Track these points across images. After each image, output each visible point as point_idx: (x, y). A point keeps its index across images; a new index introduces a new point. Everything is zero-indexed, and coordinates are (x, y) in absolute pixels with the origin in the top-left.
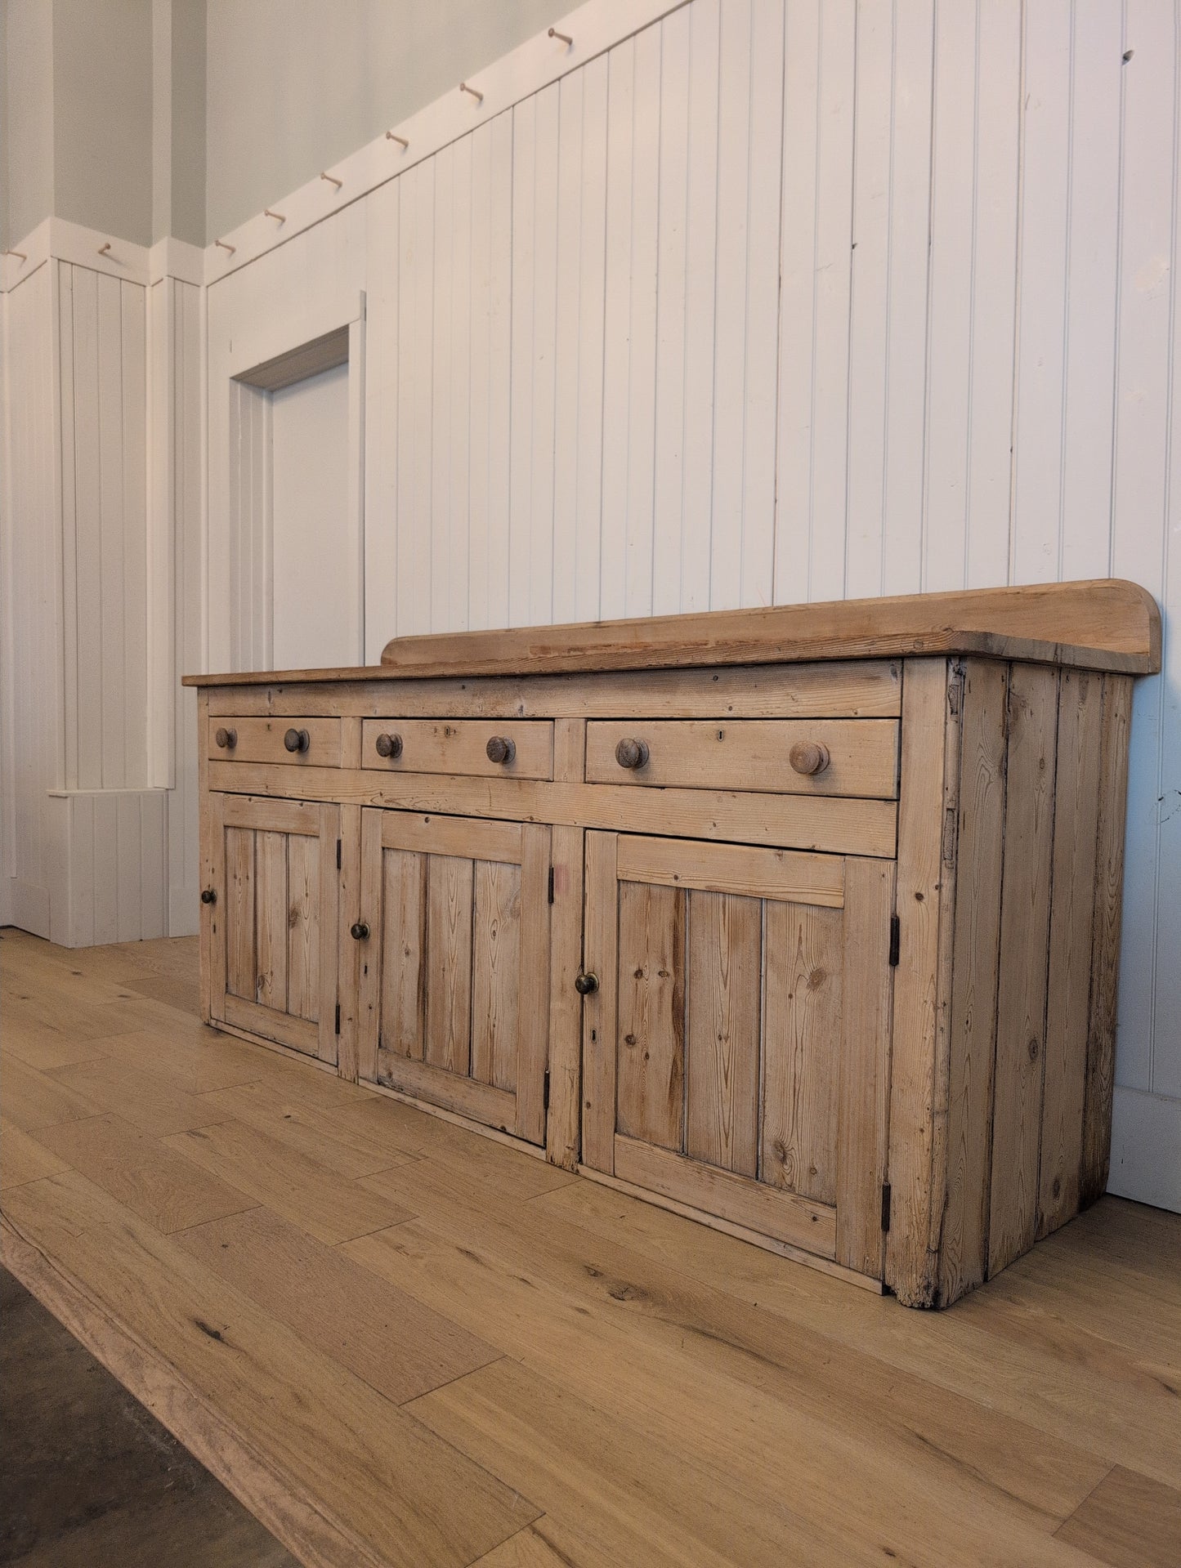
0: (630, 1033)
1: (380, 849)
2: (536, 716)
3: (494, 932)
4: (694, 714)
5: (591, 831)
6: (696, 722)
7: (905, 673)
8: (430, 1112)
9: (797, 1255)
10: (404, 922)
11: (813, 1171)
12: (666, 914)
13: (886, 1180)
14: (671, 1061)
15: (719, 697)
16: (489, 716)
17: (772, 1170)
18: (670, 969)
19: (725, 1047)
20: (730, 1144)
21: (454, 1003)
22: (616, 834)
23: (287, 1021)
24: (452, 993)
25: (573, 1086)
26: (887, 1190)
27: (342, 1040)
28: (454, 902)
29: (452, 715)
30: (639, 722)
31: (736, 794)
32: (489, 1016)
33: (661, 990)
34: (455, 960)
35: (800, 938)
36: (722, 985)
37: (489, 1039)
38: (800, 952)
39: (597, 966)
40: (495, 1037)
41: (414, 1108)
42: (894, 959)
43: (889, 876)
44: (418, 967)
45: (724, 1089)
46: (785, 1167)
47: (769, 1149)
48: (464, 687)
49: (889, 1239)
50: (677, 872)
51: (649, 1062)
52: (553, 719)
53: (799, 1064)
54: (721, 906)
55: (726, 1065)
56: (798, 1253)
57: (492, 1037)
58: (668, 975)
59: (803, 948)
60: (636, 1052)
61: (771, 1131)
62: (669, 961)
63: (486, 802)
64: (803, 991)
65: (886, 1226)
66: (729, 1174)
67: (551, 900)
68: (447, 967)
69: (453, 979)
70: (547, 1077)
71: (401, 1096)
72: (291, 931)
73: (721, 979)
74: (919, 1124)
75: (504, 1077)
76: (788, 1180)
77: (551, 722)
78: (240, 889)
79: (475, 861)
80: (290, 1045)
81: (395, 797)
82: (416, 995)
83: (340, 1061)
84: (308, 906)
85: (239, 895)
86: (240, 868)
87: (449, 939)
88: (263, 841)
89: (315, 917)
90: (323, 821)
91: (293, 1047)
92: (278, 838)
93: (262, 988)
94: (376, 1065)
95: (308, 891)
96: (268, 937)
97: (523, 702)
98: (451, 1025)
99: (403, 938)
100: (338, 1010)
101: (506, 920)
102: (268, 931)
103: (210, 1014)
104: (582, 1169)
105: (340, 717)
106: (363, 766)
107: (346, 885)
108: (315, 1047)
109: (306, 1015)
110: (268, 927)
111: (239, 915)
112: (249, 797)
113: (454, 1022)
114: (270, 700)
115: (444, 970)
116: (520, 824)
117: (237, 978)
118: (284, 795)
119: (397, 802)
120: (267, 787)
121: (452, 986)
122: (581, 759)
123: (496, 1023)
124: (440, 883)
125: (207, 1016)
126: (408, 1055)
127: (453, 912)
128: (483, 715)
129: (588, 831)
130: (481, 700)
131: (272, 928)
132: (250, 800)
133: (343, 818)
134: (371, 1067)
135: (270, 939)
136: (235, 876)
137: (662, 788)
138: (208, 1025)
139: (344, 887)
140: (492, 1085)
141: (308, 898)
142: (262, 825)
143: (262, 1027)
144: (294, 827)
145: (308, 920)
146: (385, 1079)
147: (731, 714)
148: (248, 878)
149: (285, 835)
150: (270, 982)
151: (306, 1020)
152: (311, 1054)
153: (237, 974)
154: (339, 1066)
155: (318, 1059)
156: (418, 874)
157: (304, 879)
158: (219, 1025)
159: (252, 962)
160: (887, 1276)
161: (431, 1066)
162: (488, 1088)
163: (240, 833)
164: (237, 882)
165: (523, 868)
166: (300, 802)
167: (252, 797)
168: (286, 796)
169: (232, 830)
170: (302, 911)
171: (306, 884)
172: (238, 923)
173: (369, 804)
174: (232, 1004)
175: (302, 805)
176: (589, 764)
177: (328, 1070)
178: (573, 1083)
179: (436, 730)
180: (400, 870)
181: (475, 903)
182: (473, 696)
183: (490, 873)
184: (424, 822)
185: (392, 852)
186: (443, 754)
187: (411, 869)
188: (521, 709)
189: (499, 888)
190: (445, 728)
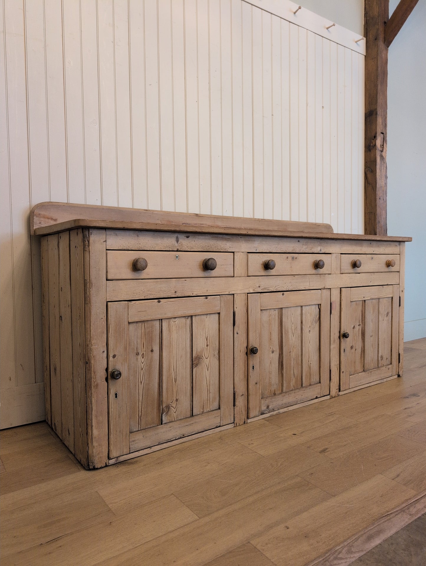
1: (259, 311)
2: (326, 253)
3: (310, 330)
4: (367, 253)
6: (368, 255)
8: (286, 411)
9: (385, 380)
10: (271, 339)
11: (387, 359)
13: (399, 353)
14: (361, 348)
16: (309, 252)
17: (381, 364)
18: (361, 323)
19: (372, 338)
20: (373, 363)
21: (295, 363)
24: (294, 359)
26: (399, 355)
27: (237, 408)
28: (294, 324)
29: (294, 252)
31: (374, 273)
32: (309, 361)
33: (359, 329)
34: (295, 346)
35: (385, 305)
36: (371, 323)
37: (309, 369)
40: (311, 367)
41: (279, 414)
43: (399, 288)
44: (279, 355)
46: (383, 361)
47: (380, 359)
48: (299, 241)
49: (399, 365)
51: (356, 351)
58: (360, 325)
59: (385, 308)
60: (353, 350)
61: (380, 354)
62: (361, 321)
63: (308, 284)
64: (385, 318)
65: (399, 362)
66: (373, 370)
67: (331, 312)
68: (291, 350)
69: (294, 355)
70: (330, 370)
71: (271, 413)
72: (194, 370)
73: (371, 321)
74: (402, 338)
75: (314, 380)
76: (383, 364)
77: (331, 255)
78: (143, 360)
79: (302, 306)
80: (197, 432)
81: (267, 287)
82: (277, 368)
83: (236, 419)
84: (208, 351)
85: (142, 365)
86: (144, 347)
87: (292, 339)
88: (169, 325)
89: (214, 355)
90: (222, 304)
91: (199, 431)
92: (183, 320)
93: (166, 413)
94: (260, 407)
95: (208, 344)
96: (174, 380)
97: (322, 248)
98: (294, 372)
99: (271, 347)
100: (234, 394)
101: (313, 325)
102: (173, 377)
103: (109, 458)
104: (341, 393)
105: (233, 252)
106: (249, 275)
107: (238, 332)
108: (217, 421)
109: (208, 409)
110: (173, 374)
111: (142, 378)
112: (157, 300)
113: (295, 370)
114: (177, 241)
115: (290, 352)
116: (320, 290)
117: (140, 417)
118: (192, 295)
119: (268, 289)
120: (176, 292)
121: (294, 357)
122: (339, 266)
123: (311, 363)
124: (287, 318)
125: (105, 460)
126: (275, 394)
127: (293, 328)
128: (307, 252)
129: (342, 289)
130: (306, 246)
131: (177, 374)
132: (159, 302)
133: (236, 300)
134: (258, 409)
135: (175, 382)
136: (138, 354)
137: (359, 273)
138: (106, 466)
139: (237, 334)
140: (311, 385)
141: (209, 347)
142: (169, 315)
143: (171, 435)
144: (198, 311)
145: (209, 358)
146: (265, 410)
147: (374, 253)
148: (152, 351)
149: (189, 318)
150: (174, 406)
151: (209, 412)
152: (215, 427)
153: (140, 415)
154: (235, 422)
155: (220, 426)
156: (277, 318)
157: (205, 337)
158: (122, 459)
159: (156, 401)
160: (399, 373)
161: (286, 392)
162: (310, 387)
163: (143, 325)
164: (140, 357)
165: (322, 305)
166: (205, 297)
167: (161, 300)
168: (193, 295)
169: (135, 324)
170: (204, 356)
171: (207, 340)
172: (141, 383)
173: (252, 292)
174: (139, 436)
175: (207, 298)
176: (342, 268)
177: (227, 428)
178: (337, 368)
179: (288, 258)
180: (268, 318)
181: (302, 322)
182: (303, 245)
183: (307, 309)
184: (282, 295)
185: (264, 311)
186: (291, 267)
187: (274, 316)
188: (321, 250)
189: (311, 315)
190: (292, 257)
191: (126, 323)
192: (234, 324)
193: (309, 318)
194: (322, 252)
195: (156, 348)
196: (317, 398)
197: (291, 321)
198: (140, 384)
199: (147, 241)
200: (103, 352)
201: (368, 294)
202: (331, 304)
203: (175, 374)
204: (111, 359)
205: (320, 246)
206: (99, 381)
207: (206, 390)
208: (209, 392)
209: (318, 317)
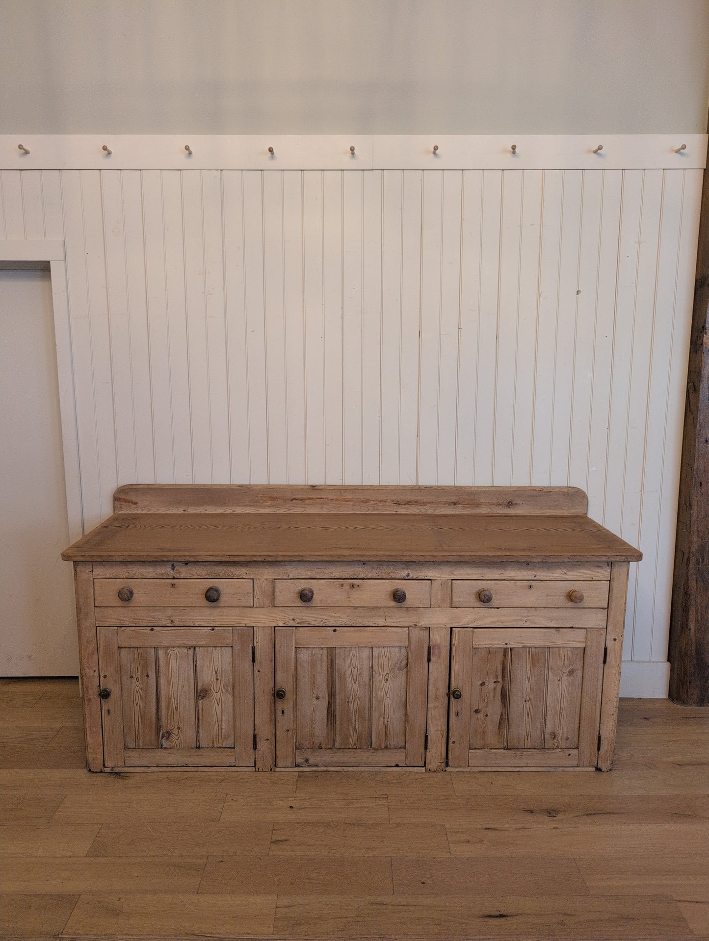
0: (477, 708)
1: (294, 648)
2: (419, 578)
3: (387, 679)
4: (516, 578)
5: (456, 629)
6: (517, 581)
7: (613, 566)
8: (339, 771)
9: (560, 770)
10: (314, 683)
11: (567, 739)
12: (500, 658)
13: (599, 734)
14: (499, 715)
15: (530, 572)
16: (384, 577)
17: (549, 744)
18: (500, 679)
19: (528, 704)
20: (529, 739)
21: (357, 716)
22: (472, 629)
23: (199, 752)
24: (355, 712)
25: (443, 737)
26: (599, 738)
27: (259, 752)
28: (356, 668)
29: (355, 577)
30: (485, 581)
31: (536, 609)
32: (384, 718)
33: (495, 689)
34: (358, 696)
35: (564, 659)
36: (527, 682)
37: (384, 728)
38: (564, 664)
39: (460, 686)
40: (389, 726)
41: (326, 772)
42: (605, 662)
43: (604, 634)
44: (327, 704)
45: (527, 720)
46: (555, 740)
47: (547, 736)
48: (364, 564)
49: (600, 753)
50: (507, 642)
51: (487, 718)
52: (430, 580)
53: (562, 703)
54: (528, 652)
55: (528, 710)
56: (560, 768)
57: (386, 727)
58: (499, 682)
59: (566, 663)
60: (480, 715)
61: (549, 729)
62: (500, 676)
64: (565, 677)
65: (599, 749)
66: (530, 750)
67: (429, 660)
68: (350, 700)
69: (355, 706)
70: (426, 737)
71: (314, 768)
72: (200, 702)
73: (527, 679)
74: (612, 713)
75: (395, 743)
76: (556, 745)
77: (430, 581)
78: (138, 684)
79: (372, 648)
80: (203, 765)
81: (307, 620)
82: (326, 718)
83: (257, 763)
84: (219, 685)
85: (138, 688)
86: (138, 671)
87: (352, 686)
88: (166, 653)
89: (227, 690)
90: (236, 638)
91: (207, 765)
92: (185, 650)
93: (166, 738)
94: (294, 758)
95: (219, 677)
96: (174, 708)
97: (410, 572)
98: (355, 727)
99: (314, 691)
100: (255, 737)
101: (394, 672)
102: (174, 705)
103: (104, 765)
104: (448, 769)
105: (253, 579)
106: (276, 605)
107: (260, 670)
108: (232, 761)
109: (220, 745)
110: (173, 702)
111: (137, 700)
112: (150, 628)
113: (357, 725)
114: (173, 569)
115: (348, 702)
116: (407, 628)
117: (137, 737)
118: (193, 625)
119: (309, 622)
120: (172, 621)
121: (355, 708)
122: (449, 598)
123: (389, 720)
124: (344, 660)
125: (100, 767)
126: (320, 747)
127: (355, 674)
128: (380, 577)
129: (453, 629)
130: (378, 570)
131: (178, 702)
132: (152, 630)
133: (257, 634)
134: (290, 760)
135: (177, 709)
136: (132, 677)
137: (498, 608)
138: (101, 772)
139: (259, 671)
140: (387, 748)
141: (219, 681)
142: (165, 644)
143: (171, 760)
144: (203, 642)
145: (219, 693)
146: (302, 763)
147: (536, 578)
148: (148, 676)
149: (192, 648)
150: (176, 733)
151: (220, 748)
152: (228, 765)
153: (137, 735)
154: (256, 766)
155: (235, 766)
156: (325, 658)
157: (214, 671)
158: (116, 770)
159: (154, 725)
160: (599, 765)
161: (339, 749)
162: (385, 750)
163: (136, 650)
164: (134, 680)
165: (410, 648)
166: (210, 628)
167: (154, 628)
168: (195, 625)
169: (127, 649)
170: (212, 689)
171: (216, 673)
172: (137, 705)
173: (282, 625)
174: (134, 754)
175: (213, 630)
176: (454, 599)
177: (245, 770)
178: (443, 735)
179: (342, 585)
180: (310, 658)
181: (372, 667)
182: (372, 568)
183: (383, 652)
184: (332, 631)
185: (302, 649)
186: (349, 597)
187: (319, 656)
188: (408, 575)
189: (389, 659)
190: (350, 584)
191: (116, 648)
192: (254, 661)
193: (385, 663)
194: (411, 577)
195: (152, 675)
196: (397, 766)
197: (352, 664)
198: (135, 705)
199: (135, 570)
200: (95, 671)
201: (516, 640)
202: (429, 648)
203: (176, 702)
204: (102, 678)
205: (407, 569)
206: (92, 697)
207: (217, 724)
208: (220, 727)
209: (404, 662)
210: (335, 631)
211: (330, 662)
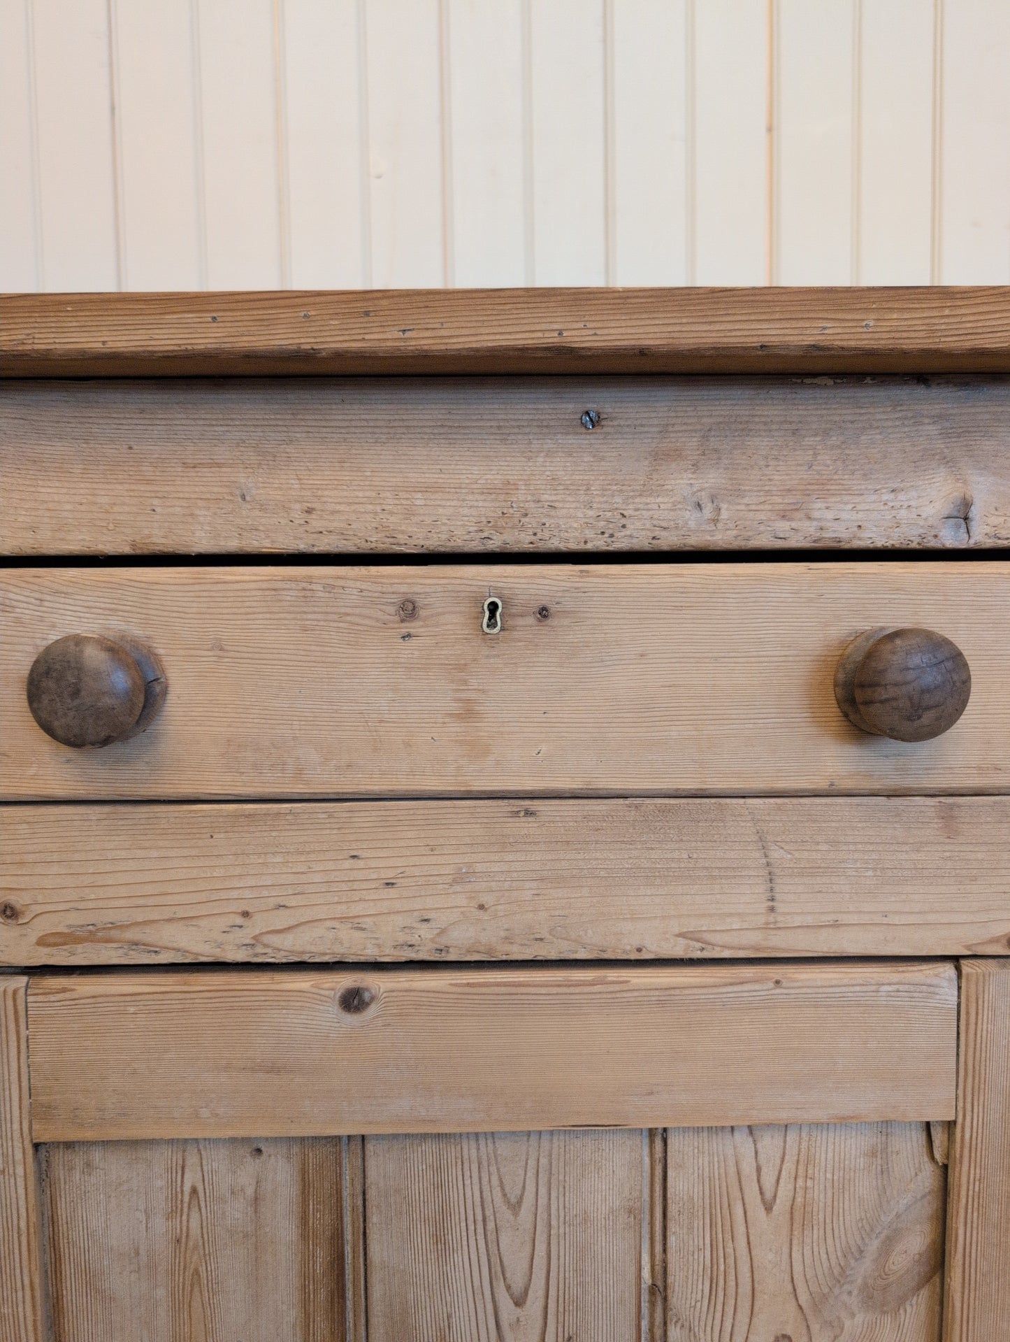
48: (594, 421)
116: (948, 970)
119: (130, 935)
124: (440, 1240)
128: (721, 539)
130: (712, 478)
156: (284, 1232)
165: (964, 1133)
179: (409, 610)
180: (160, 1224)
181: (660, 1291)
182: (658, 457)
183: (748, 1168)
184: (334, 1009)
185: (97, 1155)
186: (468, 713)
187: (237, 1211)
188: (963, 514)
189: (799, 1217)
190: (478, 601)
193: (765, 1257)
194: (980, 537)
197: (497, 1269)
205: (948, 462)
209: (916, 1242)
210: (353, 1001)
211: (321, 1256)
